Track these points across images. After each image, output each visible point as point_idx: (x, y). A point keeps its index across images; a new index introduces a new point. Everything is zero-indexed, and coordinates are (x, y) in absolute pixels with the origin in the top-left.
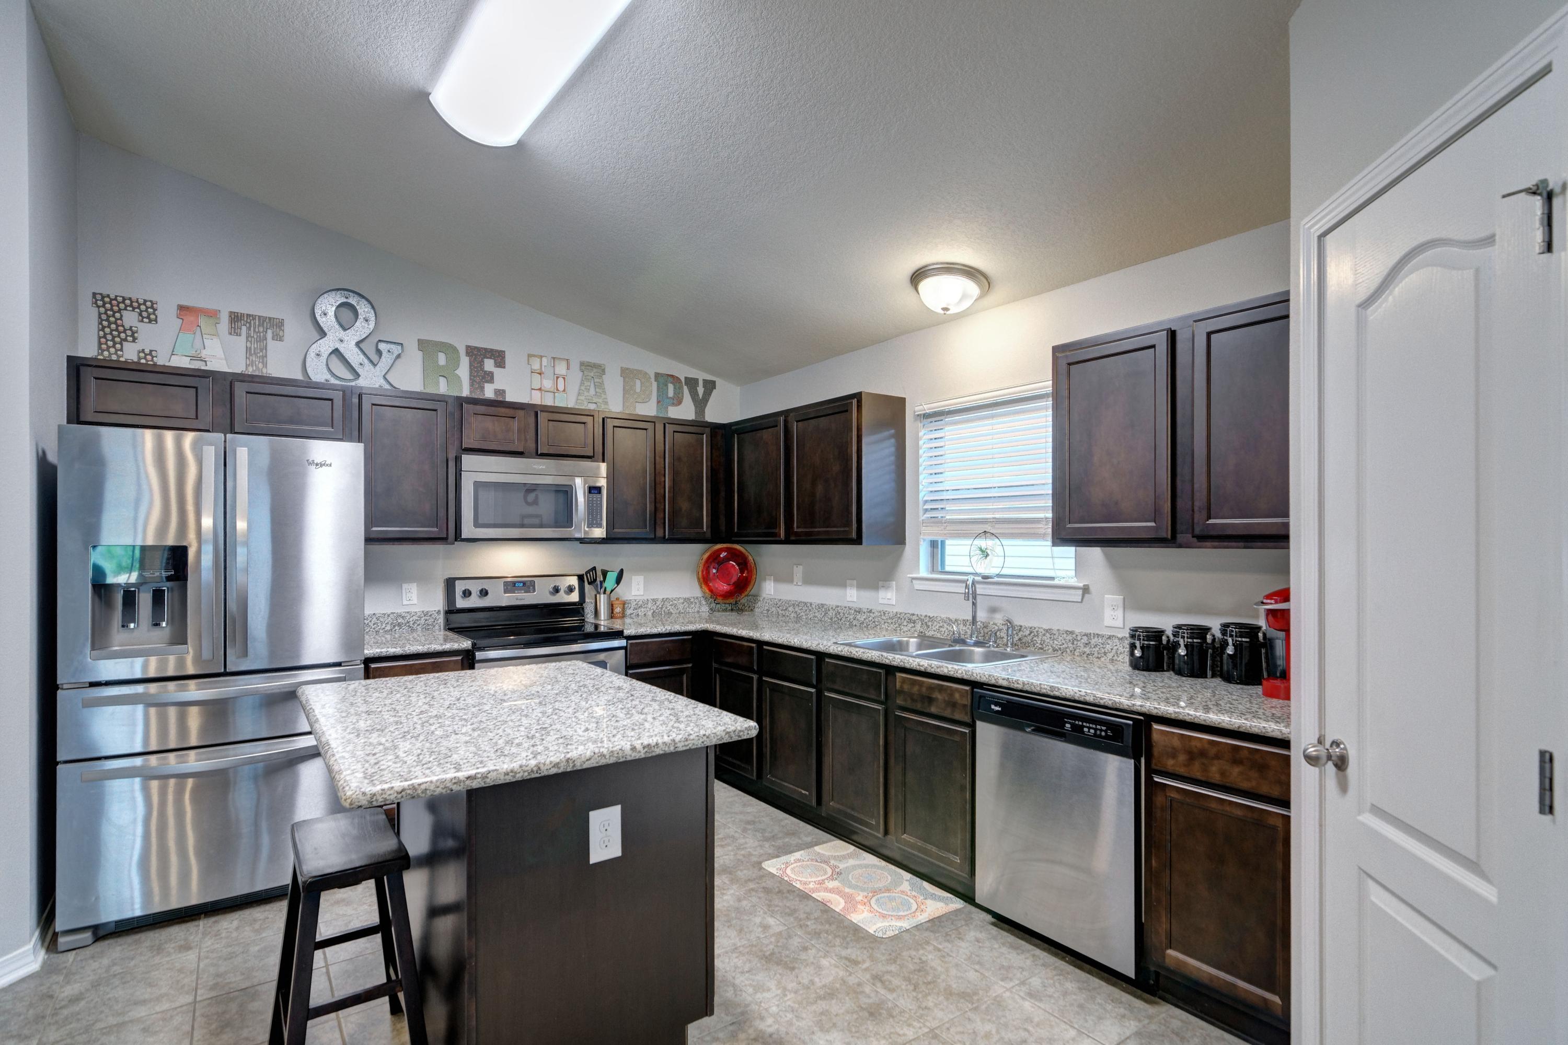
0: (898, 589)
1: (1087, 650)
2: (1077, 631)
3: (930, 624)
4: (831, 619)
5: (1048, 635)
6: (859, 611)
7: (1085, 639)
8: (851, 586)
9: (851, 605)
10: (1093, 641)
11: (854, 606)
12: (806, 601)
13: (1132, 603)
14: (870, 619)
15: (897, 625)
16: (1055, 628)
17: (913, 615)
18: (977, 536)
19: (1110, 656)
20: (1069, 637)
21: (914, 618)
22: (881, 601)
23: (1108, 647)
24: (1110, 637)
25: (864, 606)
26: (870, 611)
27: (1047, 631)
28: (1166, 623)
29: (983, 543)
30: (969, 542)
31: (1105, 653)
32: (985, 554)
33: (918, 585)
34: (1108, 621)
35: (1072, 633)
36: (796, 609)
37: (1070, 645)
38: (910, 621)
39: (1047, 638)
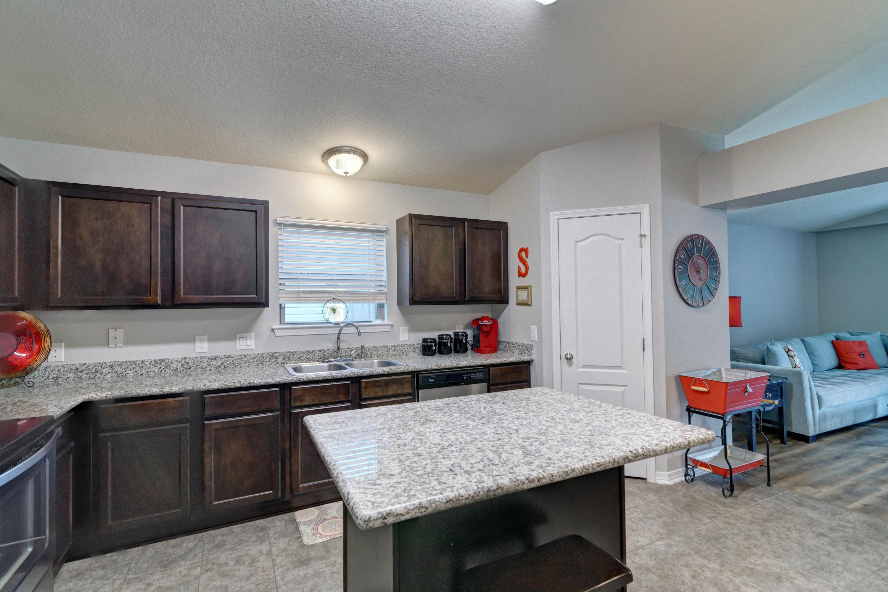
0: (256, 339)
1: (394, 353)
2: (389, 345)
3: (291, 356)
4: (176, 370)
5: (374, 350)
6: (215, 358)
7: (393, 348)
8: (201, 341)
9: (203, 355)
10: (397, 349)
11: (208, 355)
12: (134, 359)
13: (413, 329)
14: (229, 362)
15: (259, 362)
16: (378, 345)
17: (276, 353)
18: (328, 301)
19: (405, 353)
20: (386, 349)
21: (276, 355)
22: (238, 348)
23: (404, 350)
24: (405, 345)
25: (221, 354)
26: (229, 356)
27: (374, 348)
28: (434, 335)
29: (330, 305)
30: (322, 305)
31: (403, 353)
32: (334, 311)
33: (278, 333)
34: (402, 339)
35: (387, 346)
36: (116, 369)
37: (386, 352)
38: (272, 357)
39: (374, 352)
